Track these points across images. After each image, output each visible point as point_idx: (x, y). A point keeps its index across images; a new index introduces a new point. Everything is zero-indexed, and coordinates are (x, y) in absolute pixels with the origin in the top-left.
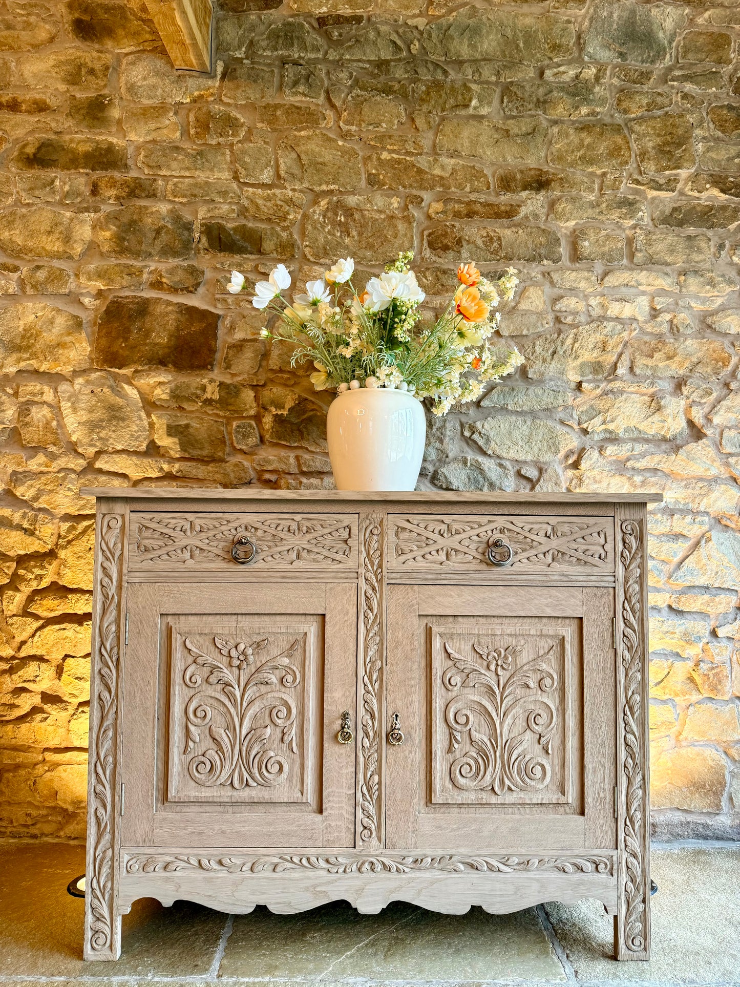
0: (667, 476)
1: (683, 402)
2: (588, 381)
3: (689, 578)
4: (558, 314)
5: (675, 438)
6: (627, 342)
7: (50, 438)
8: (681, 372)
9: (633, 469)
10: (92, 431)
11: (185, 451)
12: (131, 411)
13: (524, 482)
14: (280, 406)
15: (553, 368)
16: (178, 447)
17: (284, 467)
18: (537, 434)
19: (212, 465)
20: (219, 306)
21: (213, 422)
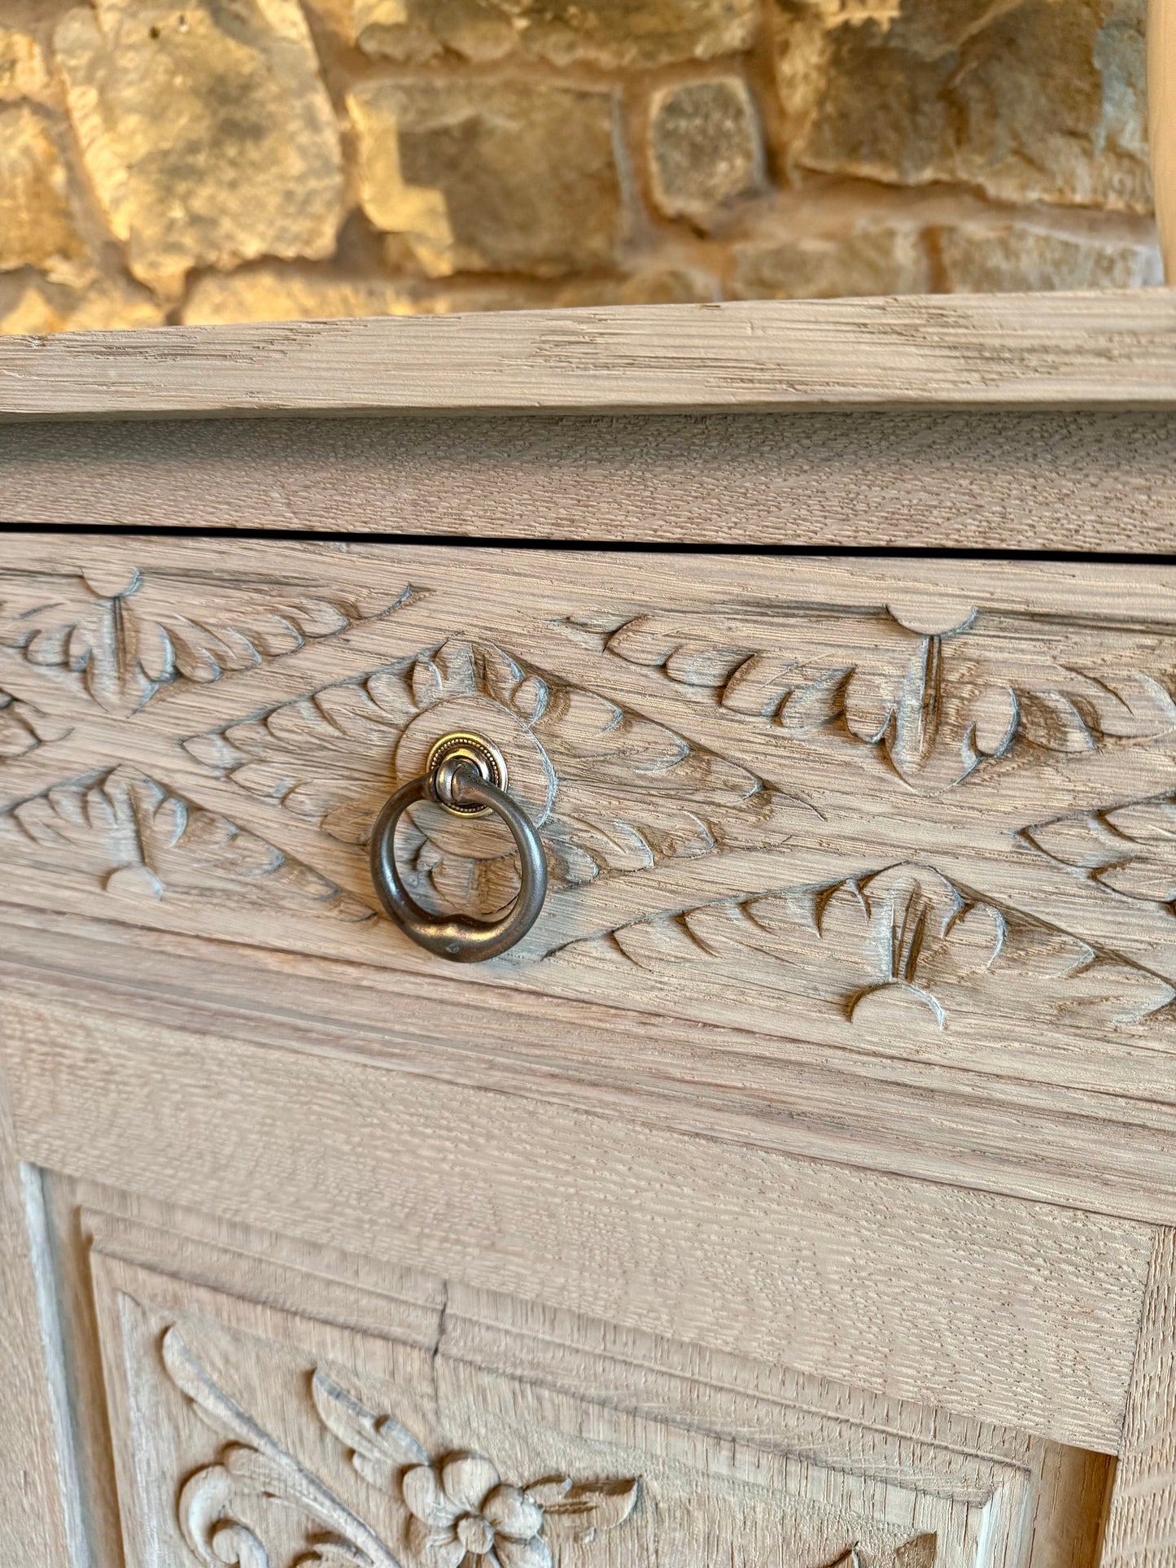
7: (51, 231)
10: (166, 193)
11: (470, 242)
12: (280, 98)
16: (442, 231)
19: (565, 296)
21: (566, 102)
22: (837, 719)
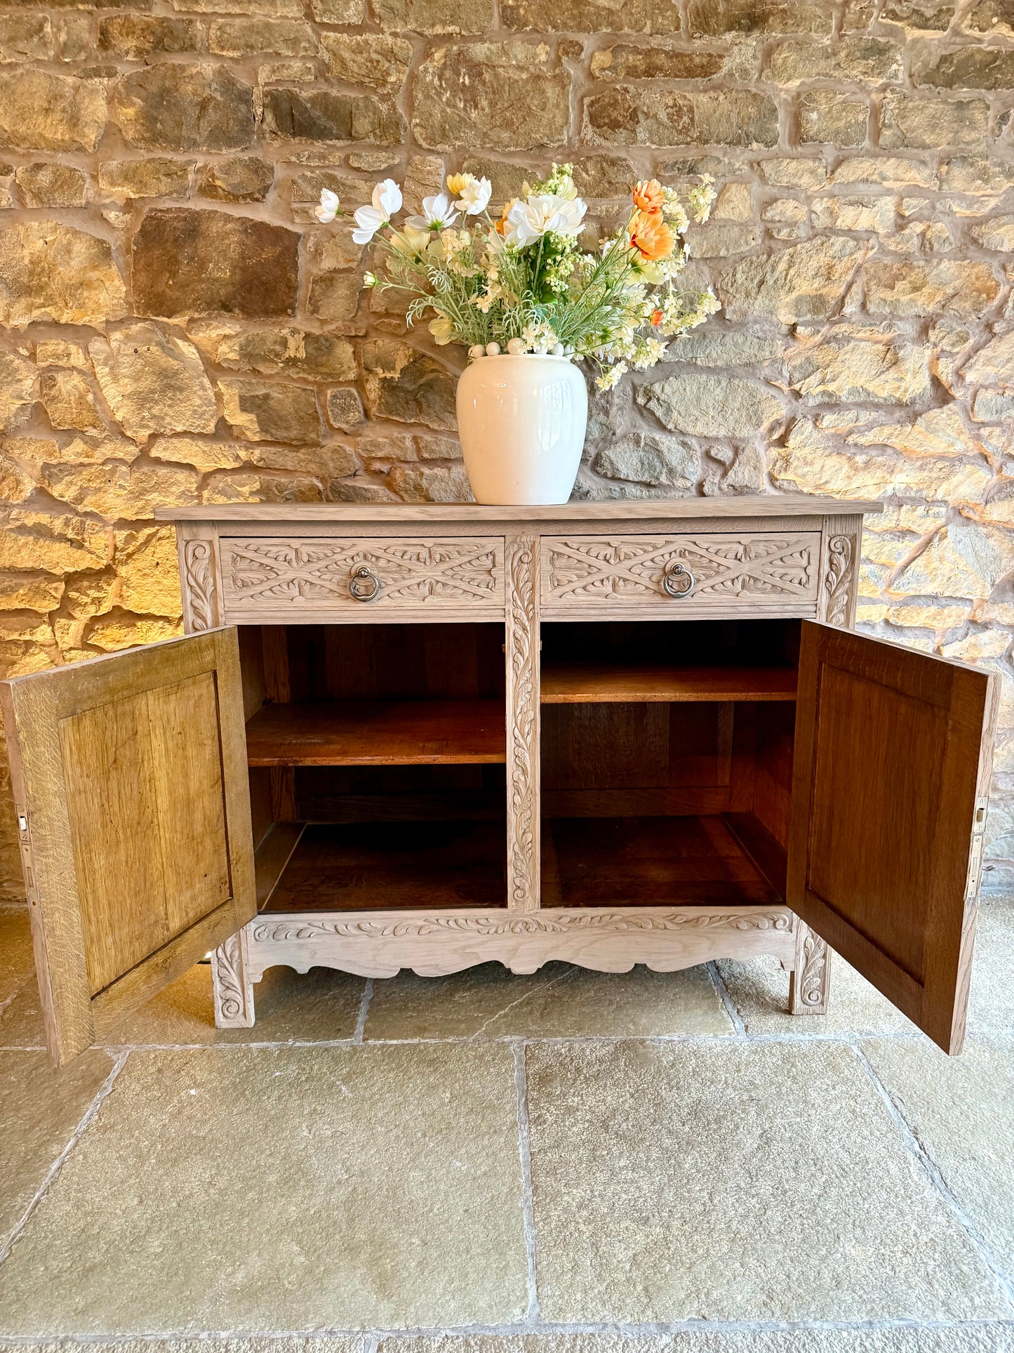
0: (898, 453)
1: (928, 352)
2: (806, 324)
3: (914, 586)
4: (770, 225)
5: (913, 402)
6: (860, 266)
7: (87, 417)
8: (930, 309)
9: (856, 445)
10: (141, 407)
11: (267, 431)
12: (190, 378)
13: (713, 466)
14: (388, 366)
15: (758, 305)
16: (256, 427)
17: (399, 453)
18: (734, 400)
19: (303, 451)
20: (297, 220)
21: (299, 391)
22: (418, 559)
